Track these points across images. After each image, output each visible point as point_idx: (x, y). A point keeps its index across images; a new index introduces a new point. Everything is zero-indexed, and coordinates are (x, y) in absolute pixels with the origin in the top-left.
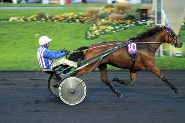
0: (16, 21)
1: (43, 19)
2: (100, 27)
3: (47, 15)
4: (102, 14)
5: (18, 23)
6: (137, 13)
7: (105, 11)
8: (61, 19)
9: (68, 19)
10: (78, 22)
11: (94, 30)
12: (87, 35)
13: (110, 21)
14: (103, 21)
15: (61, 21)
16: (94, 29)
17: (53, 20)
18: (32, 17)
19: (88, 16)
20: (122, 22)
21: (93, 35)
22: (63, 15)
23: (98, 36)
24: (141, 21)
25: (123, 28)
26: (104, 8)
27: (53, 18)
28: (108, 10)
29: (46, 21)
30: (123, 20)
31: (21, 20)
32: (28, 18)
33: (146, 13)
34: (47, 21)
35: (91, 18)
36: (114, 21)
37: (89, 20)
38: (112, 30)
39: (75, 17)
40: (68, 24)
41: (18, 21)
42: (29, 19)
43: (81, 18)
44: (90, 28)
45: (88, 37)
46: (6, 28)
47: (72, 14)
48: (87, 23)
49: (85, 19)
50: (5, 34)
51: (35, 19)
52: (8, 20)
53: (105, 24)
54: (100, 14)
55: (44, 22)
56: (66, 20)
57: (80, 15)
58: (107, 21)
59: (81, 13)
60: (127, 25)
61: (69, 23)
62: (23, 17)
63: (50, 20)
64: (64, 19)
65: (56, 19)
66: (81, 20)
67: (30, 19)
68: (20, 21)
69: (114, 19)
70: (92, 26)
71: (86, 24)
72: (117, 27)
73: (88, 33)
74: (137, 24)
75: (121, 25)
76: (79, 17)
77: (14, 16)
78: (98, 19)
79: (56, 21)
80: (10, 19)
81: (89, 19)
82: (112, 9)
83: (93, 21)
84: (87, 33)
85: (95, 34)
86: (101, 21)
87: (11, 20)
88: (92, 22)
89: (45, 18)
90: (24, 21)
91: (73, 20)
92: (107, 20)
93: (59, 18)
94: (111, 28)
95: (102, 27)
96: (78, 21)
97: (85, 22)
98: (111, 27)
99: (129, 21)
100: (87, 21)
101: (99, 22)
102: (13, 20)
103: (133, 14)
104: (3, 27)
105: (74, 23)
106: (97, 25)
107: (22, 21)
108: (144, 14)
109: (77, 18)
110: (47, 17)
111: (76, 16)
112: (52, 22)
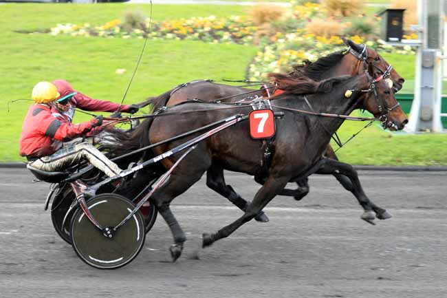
0: (69, 34)
1: (138, 31)
2: (282, 54)
3: (148, 20)
4: (289, 21)
5: (73, 39)
6: (379, 19)
7: (297, 12)
8: (183, 31)
9: (201, 31)
10: (227, 41)
11: (269, 63)
12: (249, 74)
13: (309, 39)
14: (292, 37)
15: (182, 37)
16: (266, 59)
17: (164, 34)
18: (108, 25)
19: (253, 25)
20: (340, 41)
22: (189, 22)
24: (387, 40)
26: (294, 6)
27: (163, 29)
28: (306, 11)
29: (145, 36)
31: (82, 32)
32: (101, 28)
33: (401, 21)
34: (149, 35)
35: (259, 29)
36: (318, 37)
37: (257, 34)
39: (221, 27)
40: (200, 43)
41: (74, 34)
42: (101, 30)
43: (236, 29)
44: (257, 56)
45: (252, 79)
46: (42, 53)
47: (212, 18)
48: (250, 42)
49: (246, 32)
50: (38, 68)
51: (117, 30)
52: (48, 31)
53: (294, 47)
54: (283, 19)
55: (141, 37)
56: (196, 35)
57: (232, 22)
58: (300, 39)
59: (236, 18)
61: (205, 41)
62: (87, 25)
63: (154, 33)
64: (191, 30)
65: (171, 32)
66: (234, 33)
67: (106, 30)
68: (78, 35)
69: (318, 34)
70: (264, 51)
71: (246, 44)
73: (253, 68)
74: (377, 47)
76: (230, 27)
77: (64, 23)
78: (279, 34)
79: (170, 36)
80: (52, 29)
81: (254, 31)
82: (316, 8)
83: (266, 37)
84: (250, 68)
86: (287, 39)
88: (263, 39)
89: (143, 27)
90: (87, 35)
91: (214, 35)
92: (300, 36)
93: (177, 30)
94: (311, 56)
95: (287, 53)
96: (226, 36)
97: (244, 40)
98: (312, 53)
99: (358, 39)
100: (250, 38)
101: (281, 41)
102: (62, 32)
103: (368, 21)
104: (35, 51)
105: (216, 41)
106: (275, 49)
107: (84, 35)
108: (395, 23)
109: (226, 29)
110: (148, 26)
111: (221, 24)
112: (162, 39)
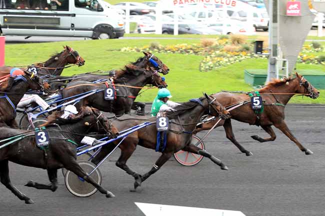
0: (128, 51)
1: (156, 50)
2: (214, 59)
3: (160, 45)
4: (216, 46)
5: (130, 53)
6: (253, 45)
7: (219, 42)
8: (174, 50)
9: (181, 49)
11: (208, 62)
12: (200, 67)
13: (224, 53)
14: (218, 52)
15: (174, 52)
17: (166, 51)
18: (144, 47)
19: (202, 47)
20: (237, 54)
21: (207, 67)
22: (176, 46)
23: (212, 68)
24: (256, 53)
25: (237, 61)
26: (218, 40)
27: (166, 49)
28: (223, 42)
29: (159, 52)
30: (238, 52)
31: (134, 50)
33: (262, 45)
35: (205, 49)
38: (226, 62)
40: (181, 55)
42: (141, 49)
43: (195, 49)
44: (204, 60)
45: (202, 69)
47: (186, 44)
48: (201, 54)
49: (199, 50)
51: (148, 49)
52: (120, 50)
53: (219, 56)
54: (214, 45)
56: (179, 51)
57: (194, 46)
58: (221, 53)
59: (195, 45)
60: (242, 57)
61: (183, 54)
62: (136, 48)
63: (162, 51)
64: (177, 49)
65: (169, 50)
66: (194, 51)
67: (143, 49)
68: (132, 52)
69: (228, 51)
70: (206, 58)
72: (231, 59)
73: (202, 64)
74: (252, 56)
75: (236, 57)
76: (193, 48)
77: (126, 47)
78: (213, 51)
79: (169, 52)
81: (203, 50)
82: (227, 41)
85: (209, 66)
86: (216, 53)
87: (123, 50)
88: (206, 53)
89: (158, 48)
90: (136, 52)
91: (187, 51)
92: (221, 51)
93: (172, 49)
94: (225, 60)
95: (216, 59)
96: (191, 52)
97: (199, 53)
98: (226, 58)
99: (244, 53)
100: (201, 52)
101: (213, 53)
102: (125, 50)
103: (248, 45)
105: (187, 54)
106: (211, 57)
107: (134, 52)
108: (259, 46)
109: (191, 49)
110: (160, 48)
111: (189, 47)
112: (165, 53)
